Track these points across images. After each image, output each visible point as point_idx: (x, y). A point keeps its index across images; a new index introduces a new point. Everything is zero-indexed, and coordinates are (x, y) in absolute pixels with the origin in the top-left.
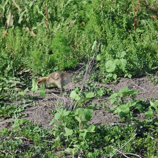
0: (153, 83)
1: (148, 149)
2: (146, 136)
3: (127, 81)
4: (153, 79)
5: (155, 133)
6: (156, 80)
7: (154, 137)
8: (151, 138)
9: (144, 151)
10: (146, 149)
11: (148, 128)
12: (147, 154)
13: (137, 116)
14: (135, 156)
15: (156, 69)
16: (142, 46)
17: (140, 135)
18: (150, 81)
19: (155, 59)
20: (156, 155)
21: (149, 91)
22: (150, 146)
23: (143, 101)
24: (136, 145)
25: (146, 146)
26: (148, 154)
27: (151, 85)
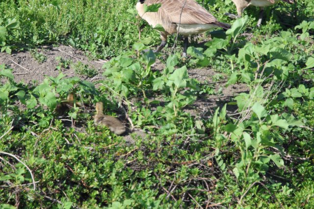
0: (37, 61)
1: (27, 148)
2: (25, 131)
3: (4, 57)
4: (38, 55)
5: (37, 127)
6: (42, 57)
7: (35, 132)
8: (31, 134)
9: (22, 149)
10: (24, 148)
11: (29, 120)
12: (25, 154)
13: (14, 103)
14: (10, 156)
15: (42, 43)
16: (26, 12)
17: (17, 129)
18: (34, 59)
19: (42, 29)
20: (37, 156)
21: (31, 71)
22: (30, 144)
23: (24, 84)
24: (12, 142)
25: (24, 144)
26: (27, 154)
27: (35, 63)
